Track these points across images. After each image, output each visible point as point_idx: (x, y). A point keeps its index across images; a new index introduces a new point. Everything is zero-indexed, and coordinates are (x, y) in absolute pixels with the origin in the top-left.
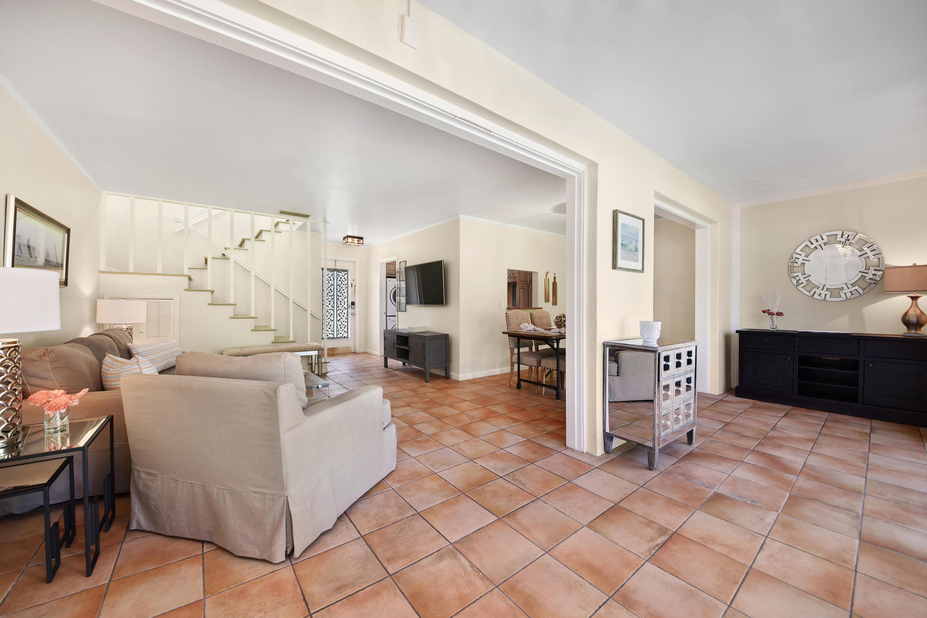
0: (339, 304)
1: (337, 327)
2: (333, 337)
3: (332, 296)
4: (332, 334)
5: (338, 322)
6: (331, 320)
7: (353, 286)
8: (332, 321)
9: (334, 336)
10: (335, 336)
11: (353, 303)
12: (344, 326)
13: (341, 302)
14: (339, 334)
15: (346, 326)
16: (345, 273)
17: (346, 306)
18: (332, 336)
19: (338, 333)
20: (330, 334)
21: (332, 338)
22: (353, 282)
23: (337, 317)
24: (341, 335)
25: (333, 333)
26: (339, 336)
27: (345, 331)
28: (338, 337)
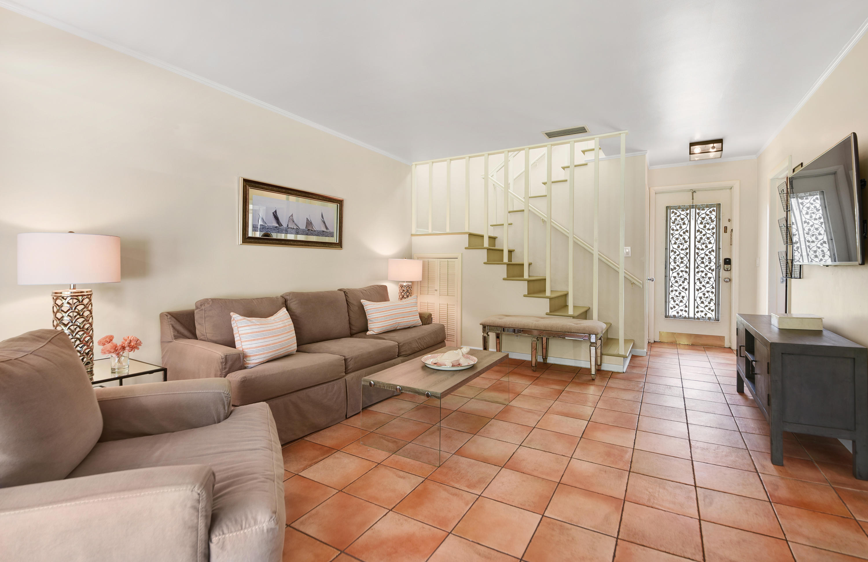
0: (699, 262)
1: (695, 300)
2: (687, 316)
3: (686, 249)
4: (686, 311)
5: (697, 292)
6: (683, 288)
7: (729, 230)
8: (686, 290)
9: (689, 314)
10: (691, 315)
11: (728, 262)
12: (709, 300)
13: (703, 258)
14: (698, 312)
15: (712, 300)
16: (711, 209)
17: (713, 266)
18: (686, 314)
19: (696, 310)
20: (682, 310)
21: (685, 318)
22: (727, 224)
23: (695, 283)
24: (703, 314)
25: (687, 309)
26: (698, 315)
27: (709, 309)
28: (696, 317)
